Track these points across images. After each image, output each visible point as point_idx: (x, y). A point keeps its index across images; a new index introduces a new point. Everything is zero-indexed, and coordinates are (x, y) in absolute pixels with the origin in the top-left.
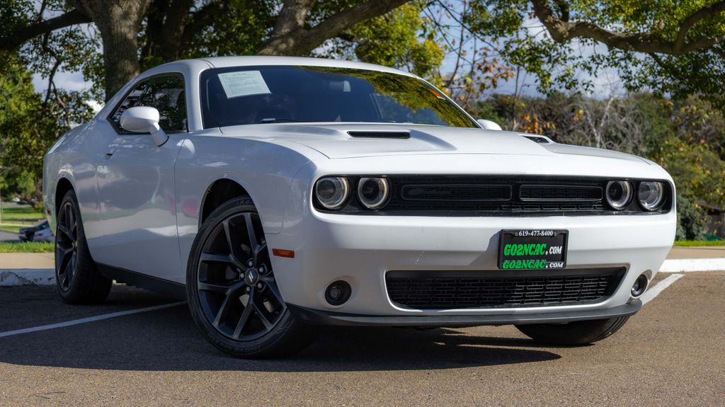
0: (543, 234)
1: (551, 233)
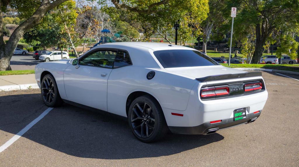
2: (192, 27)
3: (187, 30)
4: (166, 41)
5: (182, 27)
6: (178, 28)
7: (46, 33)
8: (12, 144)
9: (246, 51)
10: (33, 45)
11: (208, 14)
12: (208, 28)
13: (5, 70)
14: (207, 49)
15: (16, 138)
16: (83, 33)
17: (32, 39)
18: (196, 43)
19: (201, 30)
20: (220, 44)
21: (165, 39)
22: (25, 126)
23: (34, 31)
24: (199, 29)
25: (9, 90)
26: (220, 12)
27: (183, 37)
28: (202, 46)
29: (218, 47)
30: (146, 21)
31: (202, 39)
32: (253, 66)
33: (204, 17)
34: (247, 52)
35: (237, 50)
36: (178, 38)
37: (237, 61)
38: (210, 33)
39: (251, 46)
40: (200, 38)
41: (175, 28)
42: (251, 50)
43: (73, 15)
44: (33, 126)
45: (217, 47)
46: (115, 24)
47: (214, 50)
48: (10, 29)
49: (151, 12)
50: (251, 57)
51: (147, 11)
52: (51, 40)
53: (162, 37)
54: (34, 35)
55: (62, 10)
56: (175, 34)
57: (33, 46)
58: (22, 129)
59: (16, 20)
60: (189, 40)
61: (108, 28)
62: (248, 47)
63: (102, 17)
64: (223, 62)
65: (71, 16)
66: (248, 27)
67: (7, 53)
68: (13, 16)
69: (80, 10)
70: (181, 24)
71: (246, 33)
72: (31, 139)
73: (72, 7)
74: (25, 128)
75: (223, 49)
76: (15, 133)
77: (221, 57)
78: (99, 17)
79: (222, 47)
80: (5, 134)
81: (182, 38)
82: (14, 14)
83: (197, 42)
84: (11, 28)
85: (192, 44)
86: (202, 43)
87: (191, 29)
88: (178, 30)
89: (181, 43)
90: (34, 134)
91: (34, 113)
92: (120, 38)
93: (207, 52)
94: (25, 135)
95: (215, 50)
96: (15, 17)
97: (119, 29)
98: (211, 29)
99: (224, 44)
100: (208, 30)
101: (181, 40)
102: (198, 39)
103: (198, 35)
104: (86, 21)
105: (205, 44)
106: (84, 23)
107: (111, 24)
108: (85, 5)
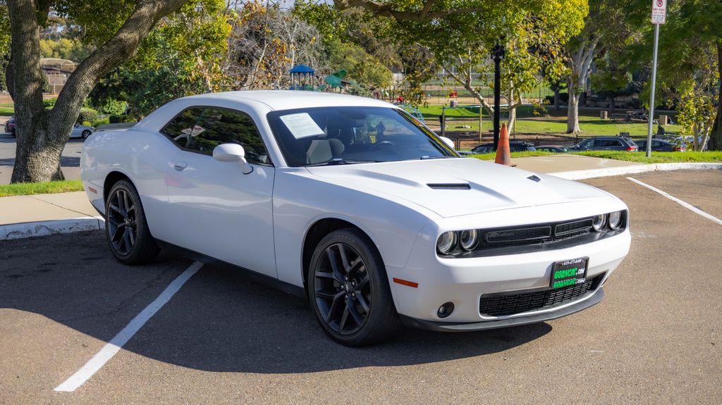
0: (576, 262)
1: (580, 261)
2: (540, 54)
3: (526, 62)
4: (469, 93)
5: (513, 53)
6: (501, 57)
7: (146, 80)
8: (102, 368)
9: (691, 118)
10: (110, 113)
11: (585, 19)
12: (583, 55)
13: (48, 180)
14: (579, 115)
15: (109, 351)
16: (242, 76)
17: (106, 97)
18: (548, 98)
19: (563, 62)
20: (615, 99)
21: (467, 87)
22: (127, 322)
23: (111, 76)
24: (559, 60)
25: (71, 231)
26: (618, 10)
27: (514, 81)
28: (567, 105)
29: (610, 107)
30: (417, 39)
31: (567, 87)
32: (715, 158)
33: (576, 27)
34: (695, 118)
35: (665, 114)
36: (501, 84)
37: (668, 145)
38: (589, 70)
39: (705, 103)
40: (561, 85)
41: (494, 57)
42: (706, 115)
43: (219, 29)
44: (147, 323)
45: (608, 106)
46: (326, 51)
47: (599, 116)
48: (49, 71)
49: (431, 15)
50: (704, 133)
51: (419, 13)
52: (158, 98)
53: (458, 83)
54: (113, 86)
55: (190, 15)
56: (493, 74)
57: (109, 116)
58: (121, 330)
59: (62, 47)
60: (533, 88)
61: (309, 63)
62: (696, 106)
63: (291, 32)
64: (628, 148)
65: (214, 33)
66: (695, 51)
67: (52, 134)
68: (54, 37)
69: (236, 15)
70: (508, 46)
71: (689, 67)
72: (146, 356)
73: (215, 9)
74: (128, 326)
75: (625, 112)
76: (107, 338)
77: (619, 135)
78: (283, 32)
79: (623, 107)
80: (81, 344)
81: (512, 86)
82: (55, 29)
83: (552, 94)
84: (49, 68)
85: (537, 100)
86: (565, 98)
87: (538, 60)
88: (501, 63)
89: (510, 97)
90: (153, 342)
91: (144, 289)
92: (341, 88)
93: (579, 122)
94: (131, 346)
95: (601, 115)
96: (58, 38)
97: (338, 63)
98: (589, 59)
99: (628, 99)
100: (581, 61)
101: (510, 91)
102: (555, 87)
103: (558, 76)
104: (251, 44)
105: (574, 99)
106: (244, 50)
107: (316, 52)
108: (249, 2)
